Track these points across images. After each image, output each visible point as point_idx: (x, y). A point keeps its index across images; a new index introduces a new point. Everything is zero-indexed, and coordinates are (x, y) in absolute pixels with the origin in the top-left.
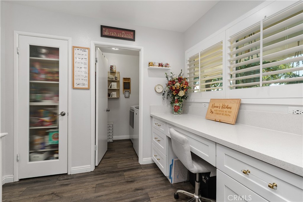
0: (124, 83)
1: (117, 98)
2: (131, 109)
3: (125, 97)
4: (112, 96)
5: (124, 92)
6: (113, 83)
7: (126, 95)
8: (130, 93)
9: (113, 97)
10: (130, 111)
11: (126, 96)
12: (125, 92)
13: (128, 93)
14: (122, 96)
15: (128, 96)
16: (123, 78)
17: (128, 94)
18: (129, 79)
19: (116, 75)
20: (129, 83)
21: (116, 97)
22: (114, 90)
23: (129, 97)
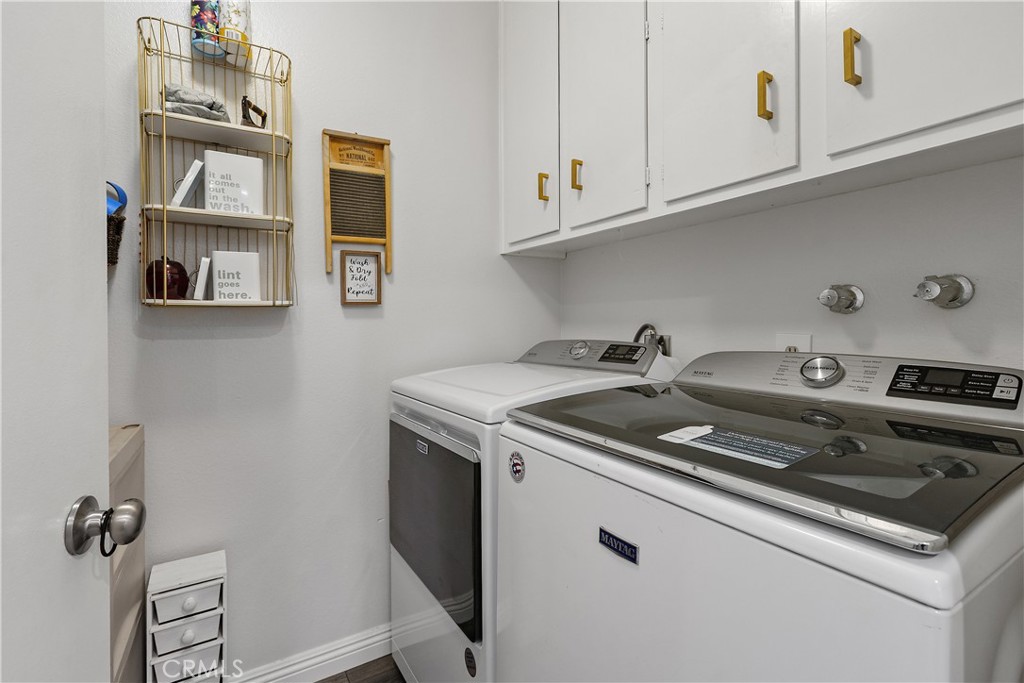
0: (336, 178)
1: (271, 315)
2: (400, 408)
3: (345, 303)
4: (209, 294)
5: (337, 254)
6: (217, 161)
7: (349, 283)
8: (383, 271)
9: (218, 301)
10: (393, 424)
11: (350, 297)
12: (344, 254)
13: (372, 266)
14: (315, 291)
15: (373, 298)
16: (325, 133)
17: (372, 280)
18: (380, 145)
19: (258, 93)
20: (377, 186)
21: (255, 298)
22: (235, 232)
23: (379, 302)
